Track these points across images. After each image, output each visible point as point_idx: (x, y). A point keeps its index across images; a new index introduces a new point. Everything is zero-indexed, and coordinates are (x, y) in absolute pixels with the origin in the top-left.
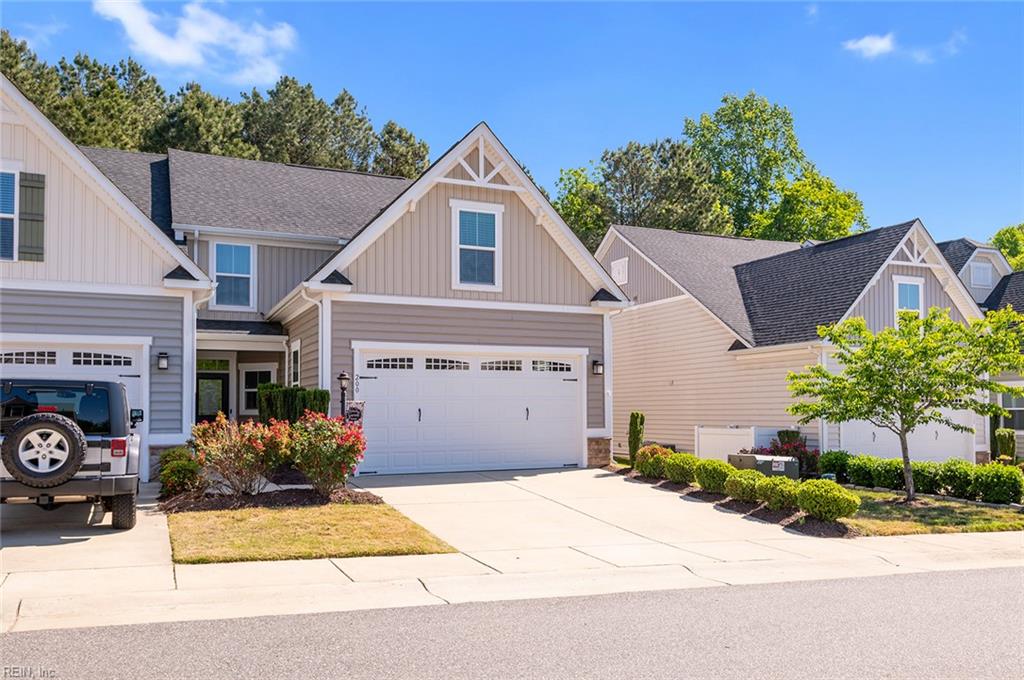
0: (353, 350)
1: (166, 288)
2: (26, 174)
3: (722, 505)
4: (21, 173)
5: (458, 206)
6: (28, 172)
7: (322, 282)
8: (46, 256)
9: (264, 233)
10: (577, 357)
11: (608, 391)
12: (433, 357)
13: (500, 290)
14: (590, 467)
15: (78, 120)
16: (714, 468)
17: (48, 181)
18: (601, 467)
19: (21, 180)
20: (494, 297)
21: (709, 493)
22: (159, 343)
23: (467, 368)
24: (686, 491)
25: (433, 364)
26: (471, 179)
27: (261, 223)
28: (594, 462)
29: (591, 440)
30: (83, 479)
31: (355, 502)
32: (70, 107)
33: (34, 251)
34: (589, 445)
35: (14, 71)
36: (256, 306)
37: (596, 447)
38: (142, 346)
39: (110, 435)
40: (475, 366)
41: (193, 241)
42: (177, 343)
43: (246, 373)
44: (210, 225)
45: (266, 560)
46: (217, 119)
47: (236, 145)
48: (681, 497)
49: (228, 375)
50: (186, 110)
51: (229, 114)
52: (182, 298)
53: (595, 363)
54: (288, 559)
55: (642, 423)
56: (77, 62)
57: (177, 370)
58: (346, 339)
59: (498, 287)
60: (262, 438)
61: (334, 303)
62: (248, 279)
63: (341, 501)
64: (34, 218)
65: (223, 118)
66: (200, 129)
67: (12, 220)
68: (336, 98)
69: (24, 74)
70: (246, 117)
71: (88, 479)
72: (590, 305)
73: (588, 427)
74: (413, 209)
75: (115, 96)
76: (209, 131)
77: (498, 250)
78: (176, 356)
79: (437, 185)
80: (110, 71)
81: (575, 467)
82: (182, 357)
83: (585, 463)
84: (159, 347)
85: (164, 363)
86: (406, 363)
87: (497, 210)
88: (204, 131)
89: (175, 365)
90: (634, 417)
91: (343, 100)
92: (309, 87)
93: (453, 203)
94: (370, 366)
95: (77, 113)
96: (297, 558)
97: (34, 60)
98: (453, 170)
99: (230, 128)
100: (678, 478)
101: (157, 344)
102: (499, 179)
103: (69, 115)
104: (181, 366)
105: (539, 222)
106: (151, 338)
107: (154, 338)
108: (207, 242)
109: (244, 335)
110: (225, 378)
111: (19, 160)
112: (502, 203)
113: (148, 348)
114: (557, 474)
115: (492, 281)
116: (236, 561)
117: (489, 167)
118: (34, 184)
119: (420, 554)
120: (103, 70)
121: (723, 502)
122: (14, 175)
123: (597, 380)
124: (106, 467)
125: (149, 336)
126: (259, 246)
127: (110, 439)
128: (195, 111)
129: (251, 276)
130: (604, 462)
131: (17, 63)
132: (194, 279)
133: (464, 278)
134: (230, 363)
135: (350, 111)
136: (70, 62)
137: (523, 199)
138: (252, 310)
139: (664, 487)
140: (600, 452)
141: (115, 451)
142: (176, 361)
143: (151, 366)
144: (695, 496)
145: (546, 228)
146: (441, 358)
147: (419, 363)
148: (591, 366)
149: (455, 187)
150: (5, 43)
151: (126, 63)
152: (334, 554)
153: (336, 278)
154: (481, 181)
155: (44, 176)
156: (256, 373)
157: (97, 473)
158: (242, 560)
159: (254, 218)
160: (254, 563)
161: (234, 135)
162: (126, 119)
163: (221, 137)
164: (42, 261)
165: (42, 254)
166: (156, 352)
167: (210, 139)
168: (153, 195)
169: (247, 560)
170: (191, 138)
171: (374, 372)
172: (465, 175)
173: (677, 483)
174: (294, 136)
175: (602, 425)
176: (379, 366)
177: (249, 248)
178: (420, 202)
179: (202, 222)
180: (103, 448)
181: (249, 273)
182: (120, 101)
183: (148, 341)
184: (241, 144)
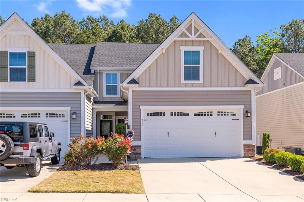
0: (141, 109)
1: (74, 89)
2: (29, 52)
3: (299, 177)
4: (28, 52)
5: (183, 49)
6: (30, 51)
7: (127, 83)
8: (36, 80)
9: (122, 68)
10: (239, 109)
11: (254, 124)
12: (173, 111)
13: (202, 82)
14: (245, 157)
15: (84, 38)
16: (296, 160)
17: (36, 54)
18: (250, 157)
19: (28, 54)
20: (200, 85)
21: (295, 171)
22: (73, 109)
23: (188, 115)
24: (283, 170)
25: (173, 114)
26: (189, 37)
27: (121, 64)
28: (247, 155)
29: (245, 146)
30: (14, 158)
31: (127, 169)
32: (82, 34)
33: (32, 79)
34: (244, 148)
35: (65, 24)
36: (119, 95)
37: (248, 149)
38: (67, 110)
39: (23, 142)
40: (192, 115)
41: (97, 73)
42: (79, 109)
43: (118, 120)
44: (103, 67)
45: (62, 192)
46: (128, 32)
47: (134, 40)
48: (279, 173)
49: (112, 121)
50: (118, 30)
51: (132, 29)
52: (81, 92)
53: (247, 112)
54: (71, 192)
55: (268, 138)
56: (87, 19)
57: (79, 119)
58: (138, 105)
59: (201, 81)
60: (91, 143)
61: (133, 91)
62: (117, 85)
63: (121, 169)
64: (32, 67)
65: (130, 32)
66: (122, 36)
67: (25, 68)
68: (171, 18)
69: (68, 24)
70: (138, 30)
71: (16, 158)
72: (245, 87)
73: (244, 140)
74: (164, 52)
75: (98, 28)
76: (125, 36)
77: (201, 66)
78: (79, 114)
79: (174, 41)
80: (97, 20)
81: (238, 157)
82: (81, 114)
83: (242, 155)
84: (73, 110)
85: (74, 116)
86: (162, 114)
87: (201, 49)
88: (124, 37)
89: (78, 117)
90: (265, 135)
91: (173, 19)
92: (159, 16)
93: (181, 48)
94: (148, 115)
95: (84, 35)
96: (74, 192)
97: (72, 19)
98: (182, 34)
99: (132, 34)
100: (281, 163)
101: (72, 109)
102: (201, 35)
103: (82, 36)
104: (81, 117)
105: (220, 52)
106: (70, 107)
107: (71, 107)
108: (103, 73)
109: (113, 106)
110: (111, 122)
111: (27, 47)
112: (203, 46)
113: (69, 111)
114: (228, 160)
115: (198, 79)
116: (50, 192)
117: (196, 30)
118: (32, 55)
119: (127, 193)
120: (95, 20)
121: (300, 176)
122: (26, 53)
123: (248, 119)
124: (22, 154)
125: (70, 106)
126: (120, 73)
127: (23, 143)
128: (120, 30)
129: (118, 84)
130: (252, 155)
131: (66, 21)
132: (83, 85)
133: (186, 78)
134: (113, 116)
135: (176, 23)
136: (86, 19)
137: (212, 43)
138: (118, 97)
139: (275, 168)
140: (250, 150)
141: (25, 148)
142: (78, 115)
143: (70, 117)
144: (288, 172)
145: (224, 55)
146: (177, 111)
147: (168, 114)
148: (245, 112)
149: (182, 41)
150: (63, 15)
151: (102, 17)
152: (90, 191)
153: (133, 81)
154: (193, 37)
155: (35, 52)
156: (121, 119)
157: (19, 156)
158: (52, 192)
159: (120, 63)
160: (57, 193)
161: (133, 37)
162: (100, 35)
163: (129, 38)
164: (35, 82)
165: (35, 79)
166: (72, 112)
167: (126, 39)
168: (88, 58)
169: (55, 192)
170: (119, 39)
171: (150, 118)
172: (186, 36)
173: (281, 166)
174: (153, 34)
175: (251, 139)
176: (151, 115)
177: (117, 74)
178: (167, 49)
179: (101, 66)
180: (20, 146)
181: (117, 83)
182: (99, 30)
183: (69, 108)
184: (135, 40)
